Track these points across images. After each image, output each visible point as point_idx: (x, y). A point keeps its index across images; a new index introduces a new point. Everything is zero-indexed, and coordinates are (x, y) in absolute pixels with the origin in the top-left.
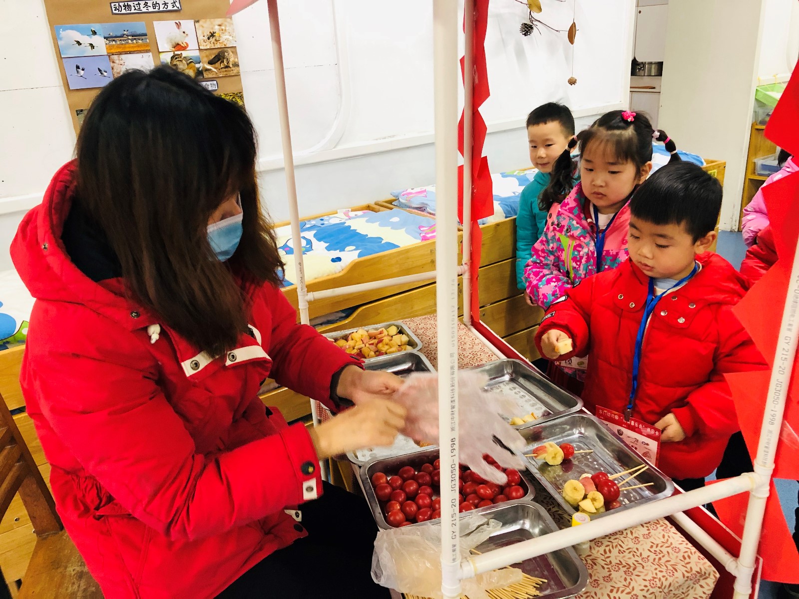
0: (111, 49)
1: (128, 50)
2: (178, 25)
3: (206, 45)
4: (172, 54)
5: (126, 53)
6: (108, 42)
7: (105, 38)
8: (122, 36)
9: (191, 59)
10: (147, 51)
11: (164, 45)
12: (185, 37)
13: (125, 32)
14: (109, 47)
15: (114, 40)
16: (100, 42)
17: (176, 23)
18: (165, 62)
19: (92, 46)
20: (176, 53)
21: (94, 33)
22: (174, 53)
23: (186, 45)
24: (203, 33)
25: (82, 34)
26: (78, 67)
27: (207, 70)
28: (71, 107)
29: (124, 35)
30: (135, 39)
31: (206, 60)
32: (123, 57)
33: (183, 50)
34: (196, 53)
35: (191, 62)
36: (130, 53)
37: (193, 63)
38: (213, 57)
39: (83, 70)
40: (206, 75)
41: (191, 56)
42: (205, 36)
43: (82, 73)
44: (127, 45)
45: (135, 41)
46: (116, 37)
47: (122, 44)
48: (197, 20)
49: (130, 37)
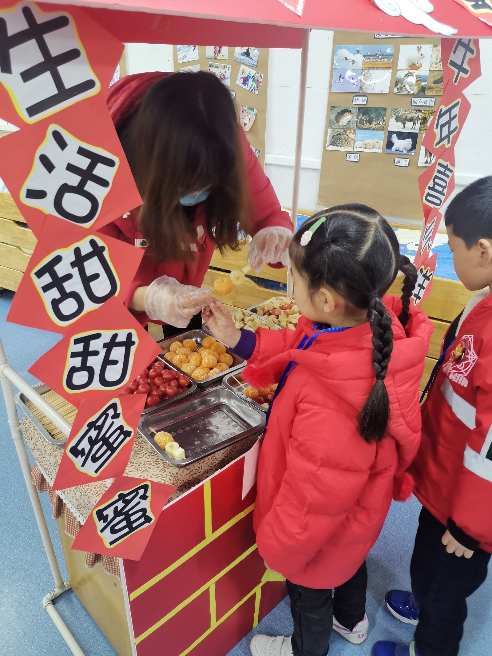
0: (365, 65)
1: (375, 66)
2: (419, 49)
3: (436, 67)
4: (407, 72)
5: (374, 68)
6: (365, 59)
7: (364, 56)
8: (375, 56)
9: (420, 78)
10: (388, 68)
11: (402, 64)
12: (421, 59)
13: (378, 53)
14: (364, 63)
15: (369, 58)
16: (359, 58)
17: (418, 47)
18: (400, 78)
19: (353, 61)
20: (410, 71)
21: (358, 52)
22: (409, 71)
23: (420, 66)
24: (437, 57)
25: (351, 52)
26: (340, 76)
27: (430, 88)
28: (329, 103)
29: (377, 54)
30: (383, 58)
31: (432, 80)
32: (371, 71)
33: (416, 70)
34: (427, 73)
35: (420, 80)
36: (377, 68)
37: (420, 81)
38: (439, 78)
39: (343, 78)
40: (427, 92)
41: (421, 76)
42: (438, 59)
43: (342, 80)
44: (376, 63)
45: (382, 60)
46: (371, 56)
47: (373, 61)
48: (435, 45)
49: (380, 57)
